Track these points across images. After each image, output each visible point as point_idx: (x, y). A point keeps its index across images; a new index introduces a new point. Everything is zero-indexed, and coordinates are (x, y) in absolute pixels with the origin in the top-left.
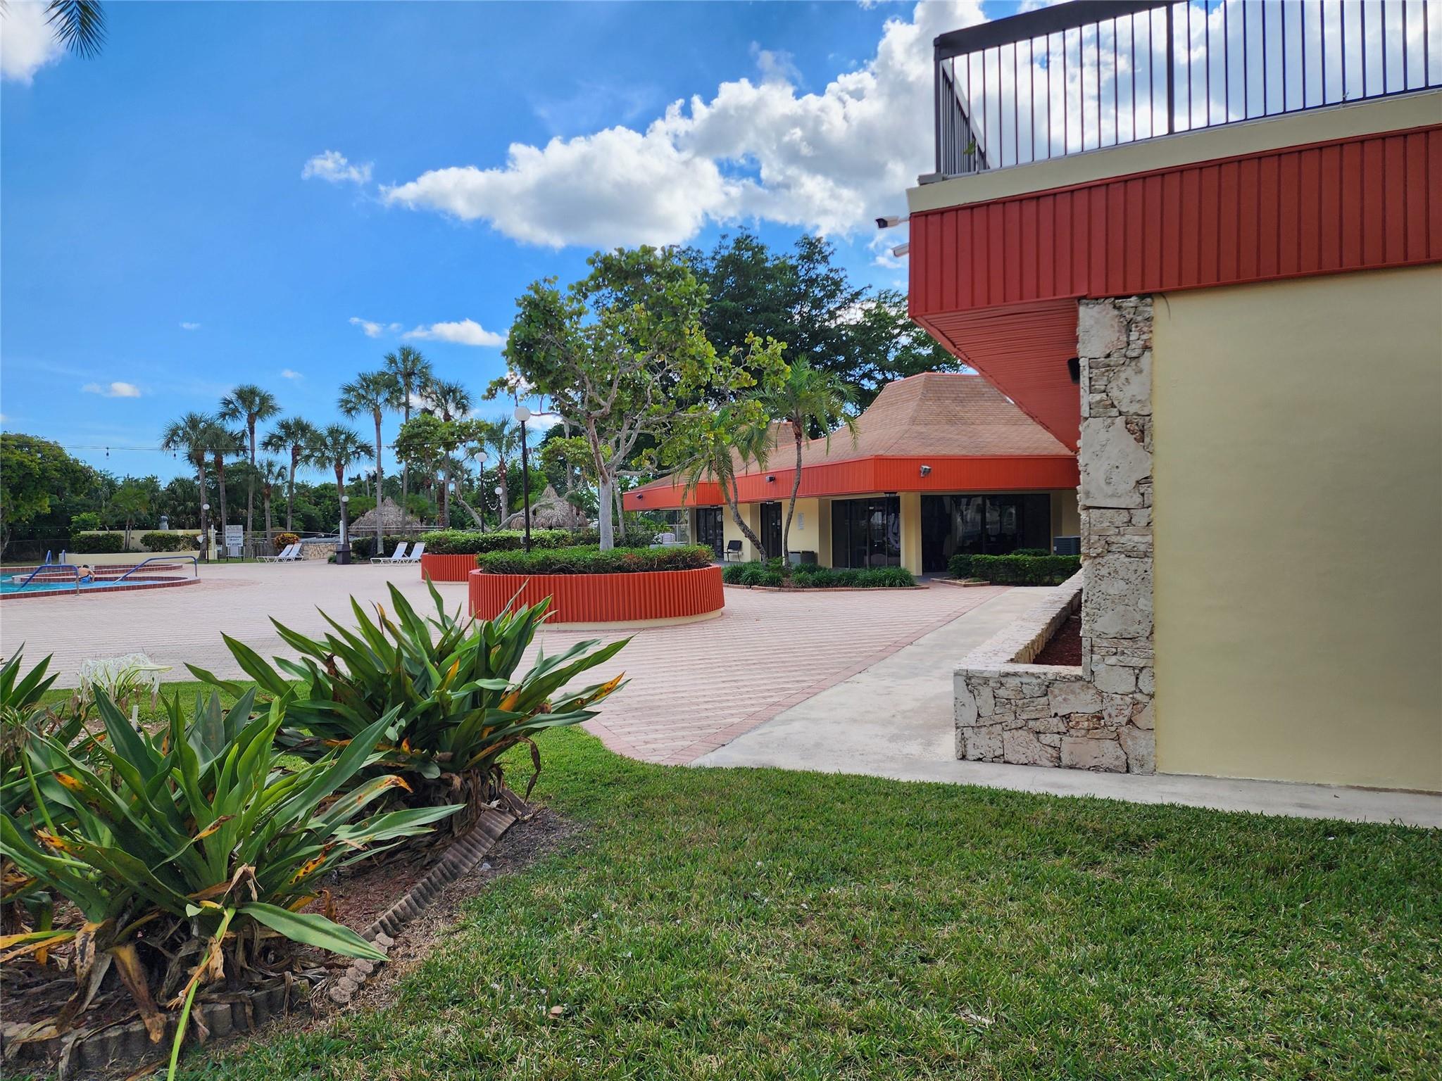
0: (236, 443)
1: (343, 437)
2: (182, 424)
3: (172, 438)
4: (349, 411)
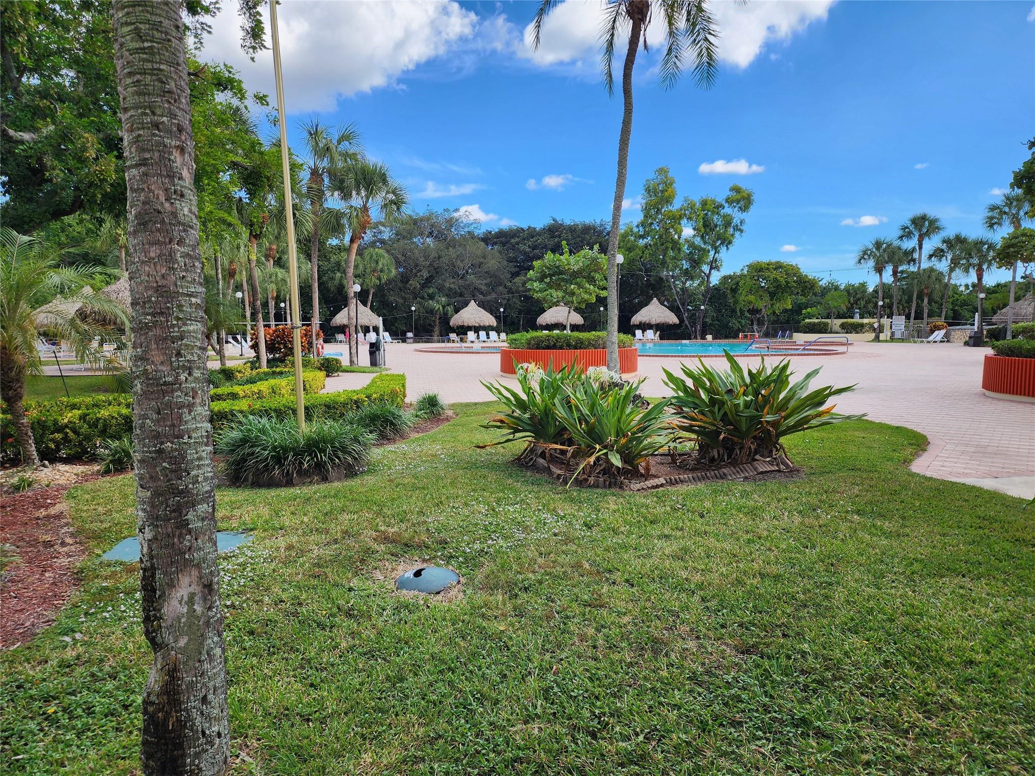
0: (909, 256)
1: (986, 246)
2: (871, 246)
3: (864, 256)
4: (991, 226)
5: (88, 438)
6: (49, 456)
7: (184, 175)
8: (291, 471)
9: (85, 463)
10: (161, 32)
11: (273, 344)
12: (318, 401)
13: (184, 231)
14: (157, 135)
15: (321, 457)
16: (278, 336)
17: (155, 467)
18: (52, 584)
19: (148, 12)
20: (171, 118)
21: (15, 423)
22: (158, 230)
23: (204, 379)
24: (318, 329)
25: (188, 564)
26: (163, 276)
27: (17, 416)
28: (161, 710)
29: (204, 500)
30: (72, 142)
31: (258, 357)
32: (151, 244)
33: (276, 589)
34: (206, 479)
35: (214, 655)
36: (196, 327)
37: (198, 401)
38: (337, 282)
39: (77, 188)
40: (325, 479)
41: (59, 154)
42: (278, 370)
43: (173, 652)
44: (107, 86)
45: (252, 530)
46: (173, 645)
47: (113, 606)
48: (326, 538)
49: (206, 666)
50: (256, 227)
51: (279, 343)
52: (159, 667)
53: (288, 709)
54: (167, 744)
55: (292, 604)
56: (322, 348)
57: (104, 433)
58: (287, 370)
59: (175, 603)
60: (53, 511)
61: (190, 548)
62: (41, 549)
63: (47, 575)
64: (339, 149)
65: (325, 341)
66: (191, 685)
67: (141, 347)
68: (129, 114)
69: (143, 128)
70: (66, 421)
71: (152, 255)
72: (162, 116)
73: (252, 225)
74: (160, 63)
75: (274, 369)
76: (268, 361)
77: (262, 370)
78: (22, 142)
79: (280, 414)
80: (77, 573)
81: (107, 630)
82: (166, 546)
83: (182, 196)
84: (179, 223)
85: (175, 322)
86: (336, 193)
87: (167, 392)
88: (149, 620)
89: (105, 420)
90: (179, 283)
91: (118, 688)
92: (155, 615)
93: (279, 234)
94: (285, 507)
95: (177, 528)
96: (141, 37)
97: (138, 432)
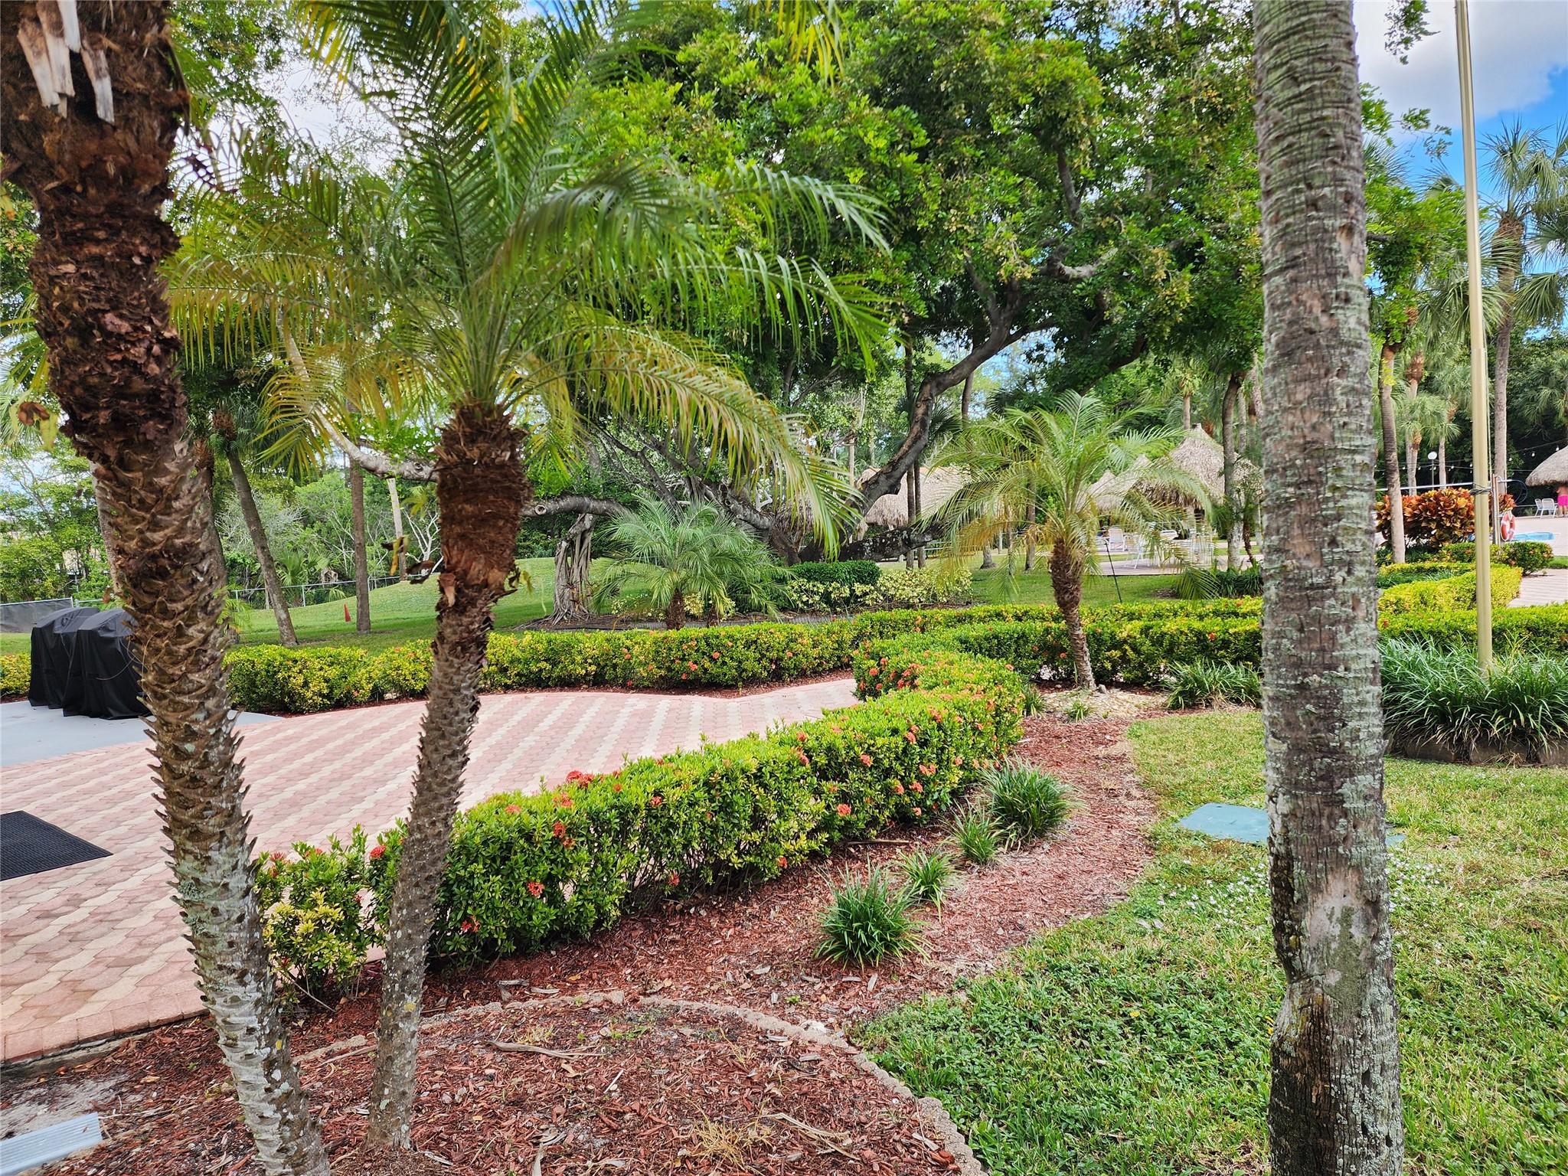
5: (1151, 659)
6: (1104, 679)
7: (1351, 269)
8: (1465, 738)
9: (1147, 692)
10: (1326, 61)
11: (1418, 522)
12: (1515, 620)
13: (1349, 353)
14: (1314, 218)
15: (1527, 720)
16: (1426, 509)
17: (1294, 708)
18: (1122, 846)
19: (1307, 37)
20: (1336, 186)
21: (1069, 634)
22: (1310, 359)
23: (1371, 579)
24: (1504, 492)
25: (1342, 861)
26: (1314, 427)
27: (1073, 625)
28: (1301, 1069)
29: (1367, 769)
30: (1138, 264)
31: (1389, 545)
32: (1298, 381)
33: (1455, 934)
34: (1371, 736)
35: (1382, 1014)
36: (1360, 500)
37: (1361, 613)
38: (1541, 406)
39: (1140, 326)
40: (1533, 759)
41: (1120, 284)
42: (1427, 565)
43: (1318, 990)
44: (1183, 175)
45: (1399, 825)
46: (1319, 978)
47: (1199, 895)
48: (1545, 866)
49: (1369, 1026)
50: (1395, 331)
51: (1428, 520)
52: (1297, 1004)
53: (1495, 1143)
54: (1307, 1123)
55: (1487, 967)
56: (1512, 525)
57: (1169, 653)
58: (1440, 565)
59: (1320, 915)
60: (1115, 750)
61: (1345, 839)
62: (1105, 798)
63: (1113, 832)
64: (1561, 165)
65: (1517, 513)
66: (1346, 1049)
67: (1278, 532)
68: (1274, 197)
69: (1294, 213)
70: (1125, 634)
71: (1299, 397)
72: (1323, 186)
73: (1387, 331)
74: (1324, 108)
75: (1420, 564)
76: (1408, 551)
77: (1397, 566)
78: (1079, 280)
79: (1443, 640)
80: (1149, 838)
81: (1195, 926)
82: (1310, 829)
83: (1347, 300)
84: (1342, 343)
85: (1329, 495)
86: (1552, 246)
87: (1314, 599)
88: (1283, 931)
89: (1172, 636)
90: (1337, 435)
91: (1216, 1013)
92: (1291, 927)
93: (1436, 336)
94: (1458, 798)
95: (1327, 804)
96: (1296, 79)
97: (1271, 656)
